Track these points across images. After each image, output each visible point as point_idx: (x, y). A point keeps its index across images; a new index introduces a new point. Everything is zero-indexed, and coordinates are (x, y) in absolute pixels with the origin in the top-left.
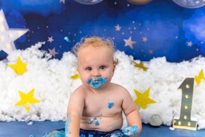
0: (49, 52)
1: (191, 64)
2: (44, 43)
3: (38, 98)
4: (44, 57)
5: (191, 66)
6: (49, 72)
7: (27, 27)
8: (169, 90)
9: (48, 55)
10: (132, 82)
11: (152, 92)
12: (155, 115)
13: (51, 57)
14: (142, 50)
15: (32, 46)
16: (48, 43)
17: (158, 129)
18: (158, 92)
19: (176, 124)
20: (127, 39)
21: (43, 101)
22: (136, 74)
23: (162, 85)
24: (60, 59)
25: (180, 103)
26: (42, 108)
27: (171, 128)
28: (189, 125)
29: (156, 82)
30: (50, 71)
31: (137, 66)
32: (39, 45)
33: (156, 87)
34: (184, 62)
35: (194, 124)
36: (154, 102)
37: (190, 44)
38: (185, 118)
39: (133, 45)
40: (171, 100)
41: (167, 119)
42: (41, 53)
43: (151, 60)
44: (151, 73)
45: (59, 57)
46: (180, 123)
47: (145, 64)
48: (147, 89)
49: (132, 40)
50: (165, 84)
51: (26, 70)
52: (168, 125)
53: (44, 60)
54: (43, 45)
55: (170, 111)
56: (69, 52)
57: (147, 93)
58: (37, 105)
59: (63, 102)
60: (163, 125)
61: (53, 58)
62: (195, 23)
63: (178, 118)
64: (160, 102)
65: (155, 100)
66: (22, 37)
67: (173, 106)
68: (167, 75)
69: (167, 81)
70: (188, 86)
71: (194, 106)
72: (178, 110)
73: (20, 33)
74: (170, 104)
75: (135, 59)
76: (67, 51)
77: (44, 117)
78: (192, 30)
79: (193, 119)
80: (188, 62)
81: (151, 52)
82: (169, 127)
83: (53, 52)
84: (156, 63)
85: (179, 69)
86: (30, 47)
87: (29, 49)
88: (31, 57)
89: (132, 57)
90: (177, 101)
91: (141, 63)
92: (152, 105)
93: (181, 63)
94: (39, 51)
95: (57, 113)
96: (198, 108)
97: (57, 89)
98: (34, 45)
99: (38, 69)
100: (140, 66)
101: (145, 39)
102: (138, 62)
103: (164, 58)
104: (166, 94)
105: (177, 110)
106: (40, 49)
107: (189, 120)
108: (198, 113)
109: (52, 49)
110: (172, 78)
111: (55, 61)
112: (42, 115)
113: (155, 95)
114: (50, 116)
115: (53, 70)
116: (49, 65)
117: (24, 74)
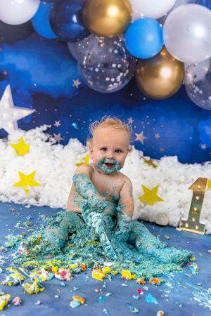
0: (53, 137)
1: (203, 167)
2: (50, 126)
3: (38, 182)
4: (48, 141)
5: (204, 170)
6: (52, 157)
7: (34, 108)
8: (179, 190)
9: (52, 139)
11: (160, 190)
12: (162, 214)
13: (55, 142)
14: (153, 147)
15: (37, 128)
16: (54, 127)
17: (164, 228)
18: (166, 191)
19: (183, 226)
20: (139, 133)
21: (44, 186)
22: (145, 170)
23: (170, 184)
24: (65, 145)
26: (41, 193)
27: (177, 229)
28: (197, 228)
29: (165, 180)
30: (54, 156)
31: (146, 161)
32: (45, 127)
35: (202, 227)
36: (162, 200)
37: (204, 147)
39: (144, 140)
40: (180, 201)
41: (174, 219)
42: (45, 137)
43: (162, 159)
44: (161, 171)
45: (64, 143)
46: (187, 225)
47: (155, 162)
48: (155, 186)
49: (144, 135)
50: (174, 183)
51: (28, 151)
52: (174, 225)
53: (49, 144)
54: (48, 128)
55: (178, 211)
56: (76, 139)
57: (156, 189)
58: (37, 188)
59: (65, 190)
60: (168, 225)
61: (57, 143)
63: (186, 219)
64: (168, 201)
65: (163, 198)
66: (27, 117)
67: (181, 207)
68: (178, 174)
69: (176, 181)
71: (204, 210)
72: (186, 212)
73: (26, 112)
74: (178, 204)
75: (145, 155)
76: (74, 138)
77: (43, 202)
78: (208, 132)
79: (201, 222)
80: (200, 165)
81: (162, 150)
82: (175, 227)
83: (58, 137)
84: (167, 162)
85: (191, 170)
86: (35, 128)
87: (33, 130)
88: (35, 139)
89: (142, 153)
90: (186, 203)
91: (150, 160)
92: (160, 203)
94: (44, 134)
95: (58, 199)
96: (207, 212)
97: (60, 175)
98: (39, 127)
99: (42, 152)
100: (150, 163)
101: (157, 136)
102: (148, 158)
103: (176, 157)
104: (175, 194)
106: (44, 132)
107: (197, 221)
108: (207, 218)
109: (57, 134)
110: (182, 178)
111: (59, 147)
112: (41, 200)
113: (163, 194)
114: (49, 201)
115: (57, 155)
116: (53, 150)
117: (25, 156)
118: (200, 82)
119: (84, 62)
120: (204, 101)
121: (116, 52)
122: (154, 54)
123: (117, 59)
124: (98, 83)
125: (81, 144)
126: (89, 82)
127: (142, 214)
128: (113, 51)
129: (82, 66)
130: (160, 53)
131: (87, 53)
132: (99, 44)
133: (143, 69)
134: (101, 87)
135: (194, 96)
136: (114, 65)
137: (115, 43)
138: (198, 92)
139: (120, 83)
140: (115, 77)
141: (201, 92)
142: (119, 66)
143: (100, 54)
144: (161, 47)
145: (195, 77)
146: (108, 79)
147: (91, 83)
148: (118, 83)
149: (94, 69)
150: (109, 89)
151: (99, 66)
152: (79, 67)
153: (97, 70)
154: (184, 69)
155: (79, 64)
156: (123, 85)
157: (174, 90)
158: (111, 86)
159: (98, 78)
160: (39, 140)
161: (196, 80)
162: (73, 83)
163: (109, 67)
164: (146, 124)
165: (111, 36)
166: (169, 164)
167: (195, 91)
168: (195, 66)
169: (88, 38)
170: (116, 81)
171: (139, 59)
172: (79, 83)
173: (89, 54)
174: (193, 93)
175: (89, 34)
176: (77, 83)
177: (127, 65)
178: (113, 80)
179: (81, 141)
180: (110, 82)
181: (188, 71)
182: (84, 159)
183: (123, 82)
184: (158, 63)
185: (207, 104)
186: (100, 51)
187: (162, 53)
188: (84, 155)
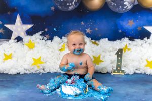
3: (43, 61)
4: (43, 39)
5: (121, 43)
8: (110, 55)
9: (45, 38)
10: (91, 51)
11: (101, 56)
14: (95, 35)
16: (45, 32)
18: (104, 56)
19: (114, 72)
20: (87, 29)
22: (93, 48)
23: (106, 52)
24: (52, 40)
25: (116, 62)
26: (45, 66)
27: (112, 74)
28: (121, 72)
29: (103, 51)
31: (93, 43)
32: (40, 33)
33: (103, 54)
35: (123, 71)
36: (103, 61)
37: (120, 31)
39: (90, 32)
40: (111, 60)
41: (110, 69)
42: (41, 37)
44: (101, 47)
46: (116, 71)
47: (97, 42)
48: (99, 55)
49: (90, 29)
50: (108, 52)
51: (34, 47)
52: (111, 72)
53: (44, 41)
55: (111, 65)
56: (57, 37)
57: (99, 57)
60: (107, 73)
61: (47, 40)
62: (123, 20)
63: (115, 69)
64: (106, 61)
66: (30, 28)
67: (112, 63)
68: (108, 48)
70: (119, 53)
71: (123, 63)
72: (115, 65)
73: (29, 26)
75: (92, 39)
78: (121, 24)
79: (122, 69)
81: (100, 36)
85: (115, 44)
87: (35, 35)
88: (36, 40)
89: (90, 39)
91: (95, 42)
92: (102, 63)
95: (53, 68)
96: (125, 64)
97: (52, 56)
100: (95, 43)
101: (97, 29)
102: (93, 41)
103: (107, 38)
104: (109, 57)
106: (40, 35)
107: (120, 69)
108: (125, 66)
109: (47, 35)
110: (111, 49)
111: (49, 41)
115: (49, 46)
116: (46, 44)
120: (117, 9)
124: (63, 7)
134: (65, 8)
135: (112, 7)
138: (114, 5)
146: (68, 4)
147: (60, 7)
150: (69, 9)
157: (102, 5)
158: (70, 7)
159: (63, 4)
160: (39, 39)
164: (90, 24)
166: (104, 42)
170: (72, 4)
174: (112, 5)
176: (53, 8)
178: (71, 4)
179: (59, 37)
180: (69, 5)
182: (62, 46)
183: (76, 5)
185: (119, 10)
188: (62, 44)
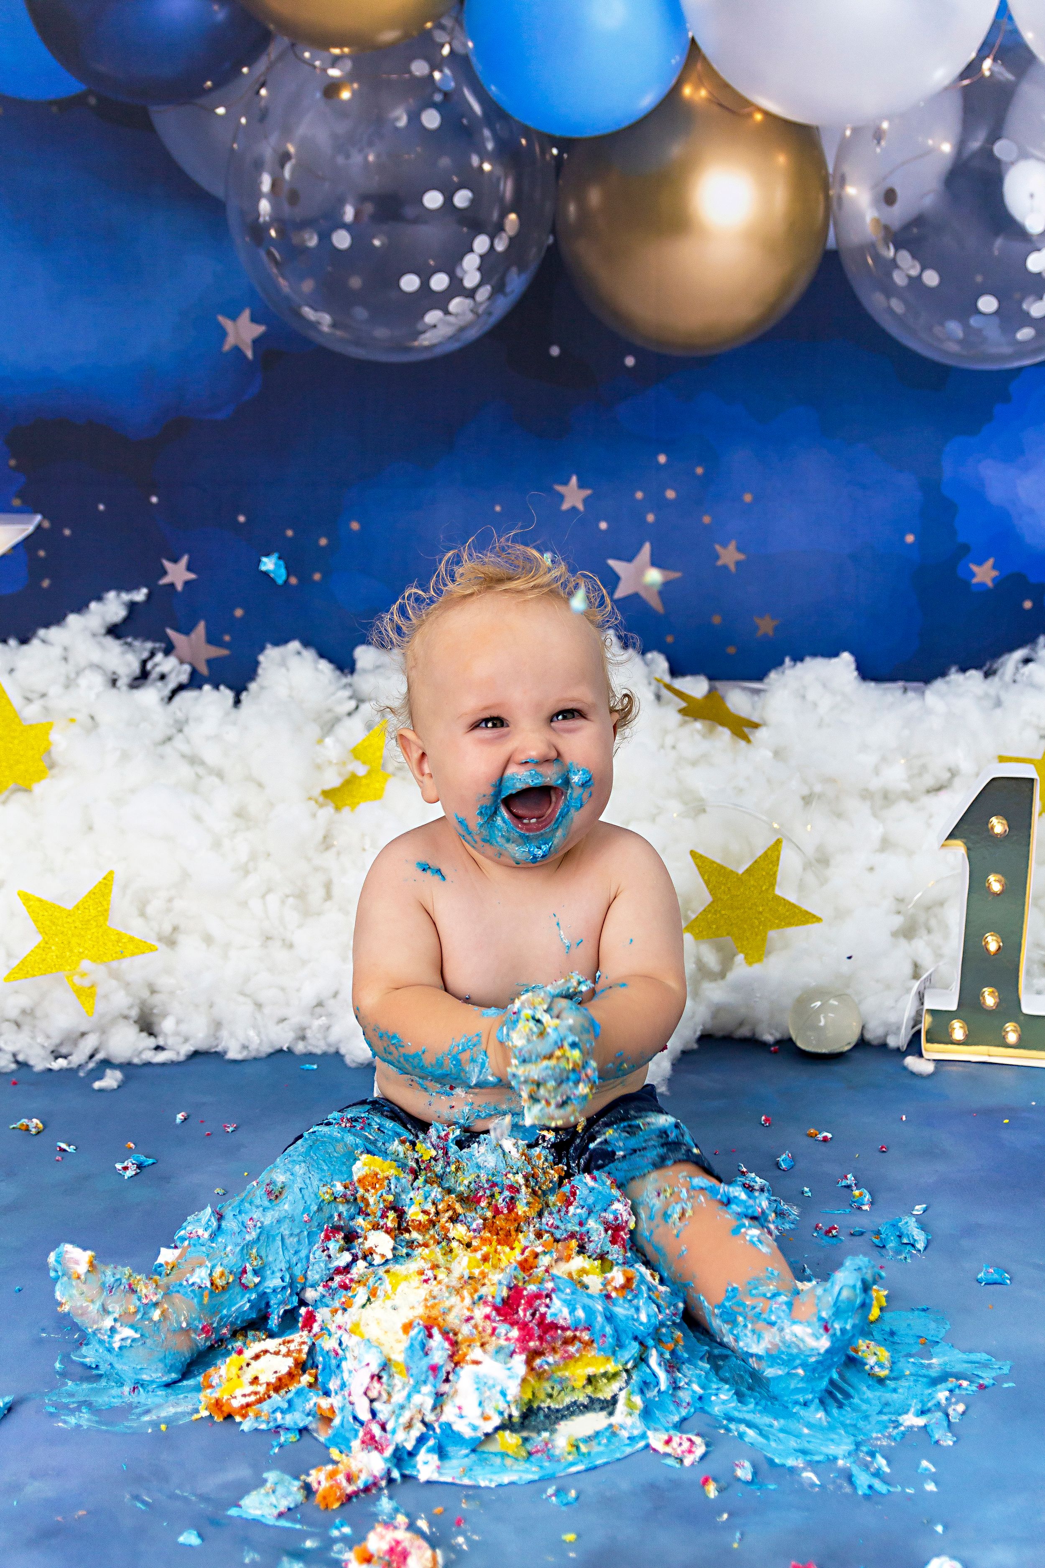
0: (169, 650)
1: (993, 686)
2: (140, 595)
3: (137, 928)
4: (142, 677)
5: (998, 703)
6: (186, 772)
7: (29, 507)
8: (886, 844)
9: (165, 664)
10: (675, 807)
11: (790, 861)
12: (820, 993)
13: (183, 674)
14: (717, 620)
15: (73, 619)
16: (160, 595)
17: (840, 1069)
18: (822, 859)
19: (939, 1034)
20: (629, 555)
21: (170, 942)
22: (694, 763)
23: (838, 814)
24: (239, 689)
26: (164, 982)
27: (911, 1062)
28: (1012, 1038)
29: (807, 800)
30: (194, 760)
31: (692, 710)
32: (112, 606)
34: (955, 677)
35: (1037, 1029)
36: (807, 918)
37: (984, 574)
38: (990, 1000)
39: (664, 589)
40: (900, 900)
41: (888, 1012)
42: (123, 658)
43: (773, 675)
44: (778, 754)
46: (958, 1031)
47: (737, 697)
48: (763, 844)
49: (657, 561)
50: (859, 809)
51: (50, 764)
52: (892, 1042)
53: (148, 695)
54: (132, 606)
55: (898, 960)
56: (295, 646)
57: (767, 864)
58: (137, 967)
60: (865, 1045)
61: (195, 682)
62: (1014, 455)
64: (841, 914)
65: (811, 906)
66: (1, 559)
67: (908, 932)
68: (869, 759)
69: (866, 795)
70: (998, 826)
74: (897, 921)
75: (675, 672)
76: (280, 641)
77: (182, 1035)
78: (996, 494)
79: (1031, 1003)
80: (975, 675)
81: (766, 626)
82: (901, 1054)
83: (195, 644)
84: (801, 694)
85: (935, 724)
86: (60, 621)
87: (53, 633)
88: (69, 684)
89: (661, 663)
90: (933, 906)
91: (712, 690)
92: (800, 935)
93: (939, 684)
94: (113, 645)
95: (259, 1006)
97: (245, 871)
98: (80, 607)
99: (125, 756)
100: (711, 713)
101: (729, 555)
102: (697, 686)
103: (846, 657)
104: (871, 868)
105: (938, 956)
106: (114, 631)
109: (186, 631)
110: (896, 775)
111: (211, 701)
112: (167, 1025)
113: (810, 879)
114: (218, 1025)
115: (211, 755)
116: (180, 726)
117: (38, 789)
118: (919, 221)
119: (265, 206)
120: (954, 328)
121: (431, 119)
122: (647, 101)
123: (445, 162)
124: (361, 313)
125: (325, 666)
126: (308, 312)
127: (718, 1010)
128: (414, 117)
129: (257, 231)
130: (674, 92)
131: (268, 152)
132: (331, 89)
133: (595, 197)
134: (381, 332)
135: (897, 305)
136: (433, 200)
137: (419, 68)
138: (916, 282)
139: (483, 294)
140: (451, 266)
141: (931, 278)
142: (462, 199)
143: (342, 145)
144: (677, 60)
145: (890, 197)
146: (410, 283)
147: (325, 319)
148: (471, 294)
149: (325, 237)
150: (426, 339)
151: (349, 213)
152: (241, 241)
153: (342, 240)
154: (821, 163)
155: (233, 217)
156: (503, 305)
157: (786, 286)
158: (433, 316)
159: (355, 282)
160: (95, 681)
161: (898, 214)
162: (223, 334)
163: (410, 211)
164: (658, 504)
165: (389, 36)
167: (899, 279)
168: (878, 135)
169: (262, 65)
170: (456, 288)
171: (565, 144)
172: (259, 330)
173: (285, 157)
174: (889, 289)
175: (264, 39)
176: (242, 332)
177: (508, 188)
178: (439, 282)
179: (324, 652)
180: (428, 298)
181: (847, 169)
182: (356, 753)
183: (499, 289)
184: (676, 150)
185: (972, 338)
186: (342, 128)
187: (687, 91)
188: (353, 730)
